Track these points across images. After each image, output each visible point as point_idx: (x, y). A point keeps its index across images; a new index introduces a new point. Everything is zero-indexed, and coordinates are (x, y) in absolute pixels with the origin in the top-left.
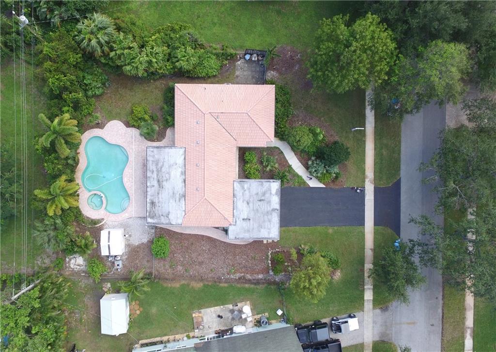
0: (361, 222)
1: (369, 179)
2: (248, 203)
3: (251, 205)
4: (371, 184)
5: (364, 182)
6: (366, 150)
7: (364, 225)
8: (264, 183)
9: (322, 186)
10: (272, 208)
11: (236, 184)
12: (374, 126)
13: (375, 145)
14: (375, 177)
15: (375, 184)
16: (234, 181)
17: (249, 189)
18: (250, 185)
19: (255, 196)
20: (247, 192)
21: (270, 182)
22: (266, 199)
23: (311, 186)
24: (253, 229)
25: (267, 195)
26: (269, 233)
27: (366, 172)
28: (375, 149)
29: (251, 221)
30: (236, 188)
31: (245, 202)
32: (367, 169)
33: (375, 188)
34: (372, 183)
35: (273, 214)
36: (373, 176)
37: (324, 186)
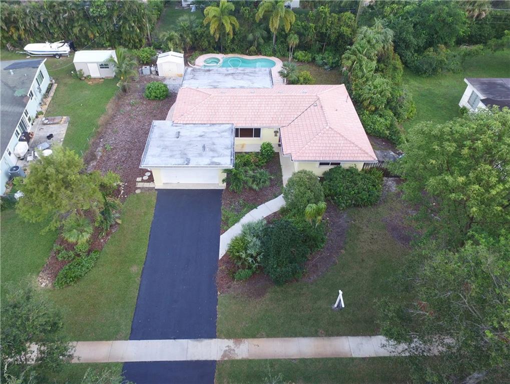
0: (139, 332)
1: (233, 347)
2: (201, 136)
3: (199, 139)
4: (222, 353)
5: (228, 336)
6: (296, 339)
7: (131, 339)
8: (230, 150)
9: (222, 252)
10: (191, 158)
11: (229, 126)
12: (354, 356)
13: (311, 359)
14: (237, 361)
15: (223, 362)
16: (233, 124)
17: (222, 137)
18: (227, 138)
19: (210, 142)
20: (218, 135)
21: (231, 156)
22: (205, 152)
23: (221, 236)
24: (164, 141)
25: (211, 154)
26: (152, 156)
27: (250, 340)
28: (303, 361)
29: (176, 139)
30: (222, 126)
31: (203, 134)
32: (256, 341)
33: (213, 362)
34: (224, 356)
35: (182, 159)
36: (240, 358)
37: (220, 258)
